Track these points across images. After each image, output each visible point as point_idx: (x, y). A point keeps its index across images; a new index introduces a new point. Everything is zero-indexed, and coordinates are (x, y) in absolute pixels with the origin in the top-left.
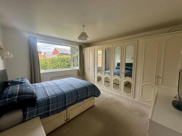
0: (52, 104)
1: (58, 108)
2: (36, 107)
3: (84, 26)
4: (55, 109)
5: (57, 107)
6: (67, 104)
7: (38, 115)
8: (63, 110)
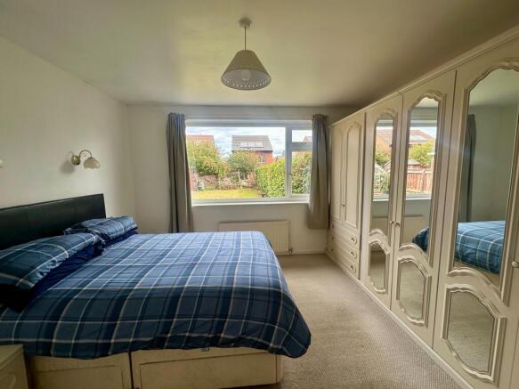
0: (65, 319)
1: (81, 341)
2: (21, 315)
3: (245, 22)
4: (68, 342)
5: (77, 338)
6: (113, 341)
7: (20, 340)
8: (94, 357)
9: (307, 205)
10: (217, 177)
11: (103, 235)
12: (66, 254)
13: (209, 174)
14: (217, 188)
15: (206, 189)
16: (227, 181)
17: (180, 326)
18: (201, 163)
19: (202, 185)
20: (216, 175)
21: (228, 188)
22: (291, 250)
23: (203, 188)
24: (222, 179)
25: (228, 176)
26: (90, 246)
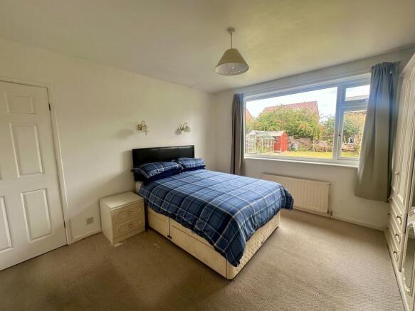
9: (357, 169)
10: (312, 140)
11: (183, 165)
12: (163, 169)
13: (303, 136)
14: (311, 149)
15: (299, 150)
16: (323, 144)
17: (181, 212)
18: (297, 127)
19: (296, 146)
20: (312, 138)
21: (323, 150)
22: (330, 212)
23: (297, 149)
24: (317, 142)
25: (324, 139)
26: (175, 168)
